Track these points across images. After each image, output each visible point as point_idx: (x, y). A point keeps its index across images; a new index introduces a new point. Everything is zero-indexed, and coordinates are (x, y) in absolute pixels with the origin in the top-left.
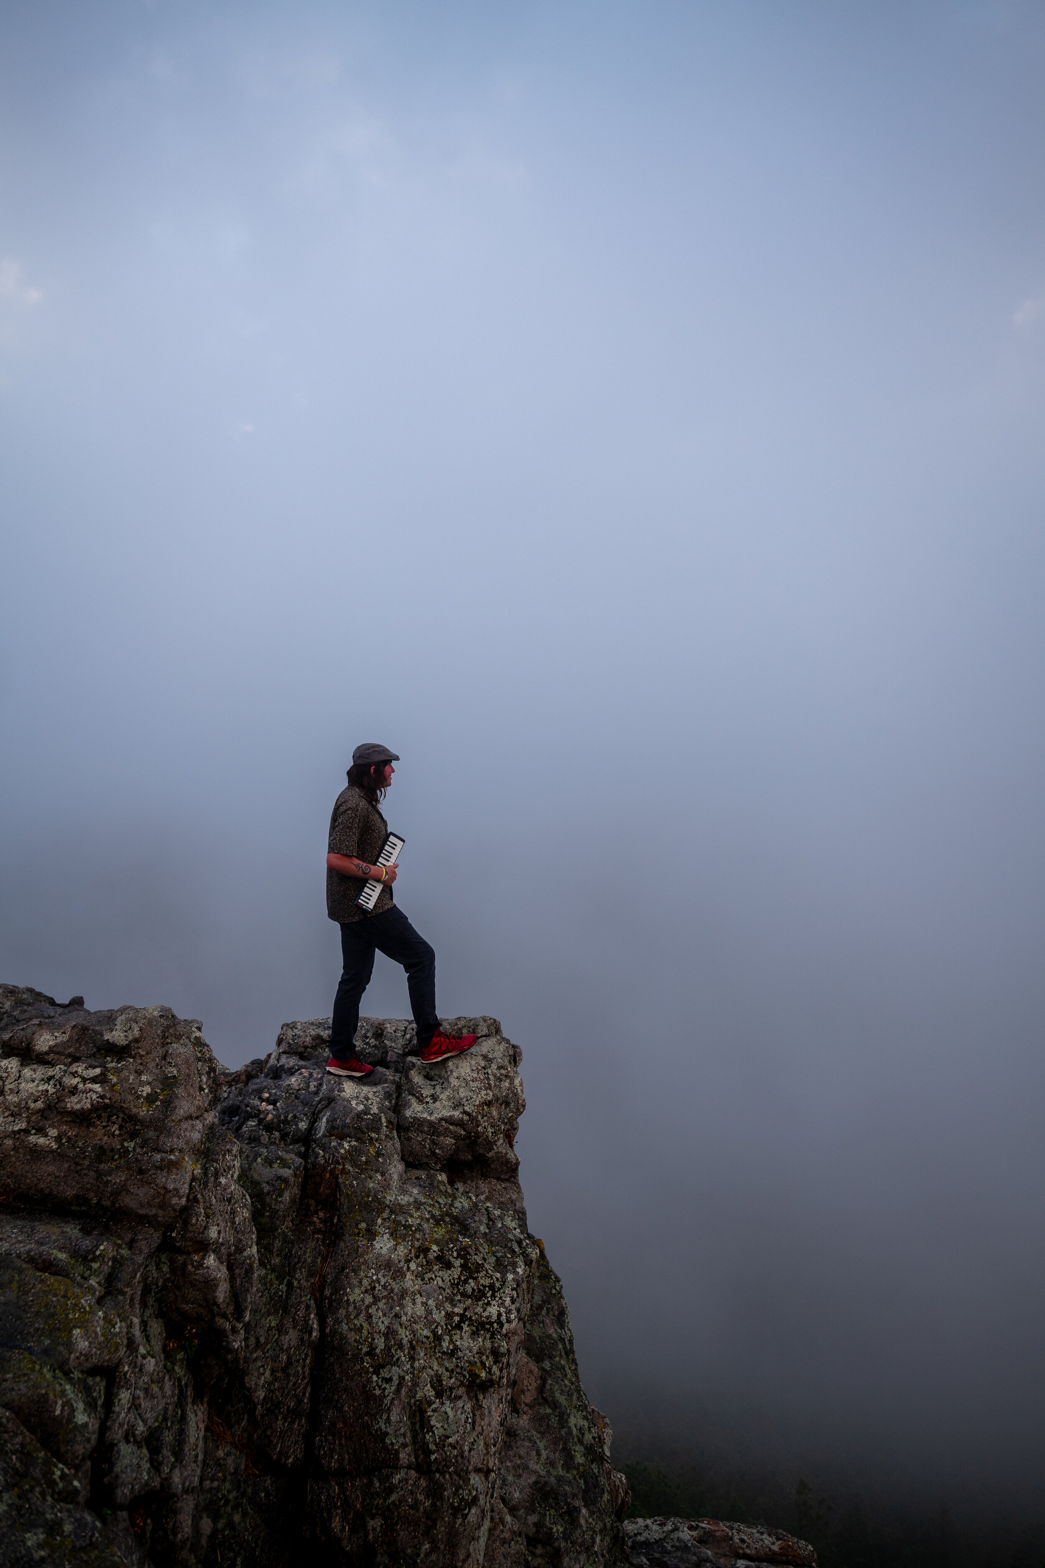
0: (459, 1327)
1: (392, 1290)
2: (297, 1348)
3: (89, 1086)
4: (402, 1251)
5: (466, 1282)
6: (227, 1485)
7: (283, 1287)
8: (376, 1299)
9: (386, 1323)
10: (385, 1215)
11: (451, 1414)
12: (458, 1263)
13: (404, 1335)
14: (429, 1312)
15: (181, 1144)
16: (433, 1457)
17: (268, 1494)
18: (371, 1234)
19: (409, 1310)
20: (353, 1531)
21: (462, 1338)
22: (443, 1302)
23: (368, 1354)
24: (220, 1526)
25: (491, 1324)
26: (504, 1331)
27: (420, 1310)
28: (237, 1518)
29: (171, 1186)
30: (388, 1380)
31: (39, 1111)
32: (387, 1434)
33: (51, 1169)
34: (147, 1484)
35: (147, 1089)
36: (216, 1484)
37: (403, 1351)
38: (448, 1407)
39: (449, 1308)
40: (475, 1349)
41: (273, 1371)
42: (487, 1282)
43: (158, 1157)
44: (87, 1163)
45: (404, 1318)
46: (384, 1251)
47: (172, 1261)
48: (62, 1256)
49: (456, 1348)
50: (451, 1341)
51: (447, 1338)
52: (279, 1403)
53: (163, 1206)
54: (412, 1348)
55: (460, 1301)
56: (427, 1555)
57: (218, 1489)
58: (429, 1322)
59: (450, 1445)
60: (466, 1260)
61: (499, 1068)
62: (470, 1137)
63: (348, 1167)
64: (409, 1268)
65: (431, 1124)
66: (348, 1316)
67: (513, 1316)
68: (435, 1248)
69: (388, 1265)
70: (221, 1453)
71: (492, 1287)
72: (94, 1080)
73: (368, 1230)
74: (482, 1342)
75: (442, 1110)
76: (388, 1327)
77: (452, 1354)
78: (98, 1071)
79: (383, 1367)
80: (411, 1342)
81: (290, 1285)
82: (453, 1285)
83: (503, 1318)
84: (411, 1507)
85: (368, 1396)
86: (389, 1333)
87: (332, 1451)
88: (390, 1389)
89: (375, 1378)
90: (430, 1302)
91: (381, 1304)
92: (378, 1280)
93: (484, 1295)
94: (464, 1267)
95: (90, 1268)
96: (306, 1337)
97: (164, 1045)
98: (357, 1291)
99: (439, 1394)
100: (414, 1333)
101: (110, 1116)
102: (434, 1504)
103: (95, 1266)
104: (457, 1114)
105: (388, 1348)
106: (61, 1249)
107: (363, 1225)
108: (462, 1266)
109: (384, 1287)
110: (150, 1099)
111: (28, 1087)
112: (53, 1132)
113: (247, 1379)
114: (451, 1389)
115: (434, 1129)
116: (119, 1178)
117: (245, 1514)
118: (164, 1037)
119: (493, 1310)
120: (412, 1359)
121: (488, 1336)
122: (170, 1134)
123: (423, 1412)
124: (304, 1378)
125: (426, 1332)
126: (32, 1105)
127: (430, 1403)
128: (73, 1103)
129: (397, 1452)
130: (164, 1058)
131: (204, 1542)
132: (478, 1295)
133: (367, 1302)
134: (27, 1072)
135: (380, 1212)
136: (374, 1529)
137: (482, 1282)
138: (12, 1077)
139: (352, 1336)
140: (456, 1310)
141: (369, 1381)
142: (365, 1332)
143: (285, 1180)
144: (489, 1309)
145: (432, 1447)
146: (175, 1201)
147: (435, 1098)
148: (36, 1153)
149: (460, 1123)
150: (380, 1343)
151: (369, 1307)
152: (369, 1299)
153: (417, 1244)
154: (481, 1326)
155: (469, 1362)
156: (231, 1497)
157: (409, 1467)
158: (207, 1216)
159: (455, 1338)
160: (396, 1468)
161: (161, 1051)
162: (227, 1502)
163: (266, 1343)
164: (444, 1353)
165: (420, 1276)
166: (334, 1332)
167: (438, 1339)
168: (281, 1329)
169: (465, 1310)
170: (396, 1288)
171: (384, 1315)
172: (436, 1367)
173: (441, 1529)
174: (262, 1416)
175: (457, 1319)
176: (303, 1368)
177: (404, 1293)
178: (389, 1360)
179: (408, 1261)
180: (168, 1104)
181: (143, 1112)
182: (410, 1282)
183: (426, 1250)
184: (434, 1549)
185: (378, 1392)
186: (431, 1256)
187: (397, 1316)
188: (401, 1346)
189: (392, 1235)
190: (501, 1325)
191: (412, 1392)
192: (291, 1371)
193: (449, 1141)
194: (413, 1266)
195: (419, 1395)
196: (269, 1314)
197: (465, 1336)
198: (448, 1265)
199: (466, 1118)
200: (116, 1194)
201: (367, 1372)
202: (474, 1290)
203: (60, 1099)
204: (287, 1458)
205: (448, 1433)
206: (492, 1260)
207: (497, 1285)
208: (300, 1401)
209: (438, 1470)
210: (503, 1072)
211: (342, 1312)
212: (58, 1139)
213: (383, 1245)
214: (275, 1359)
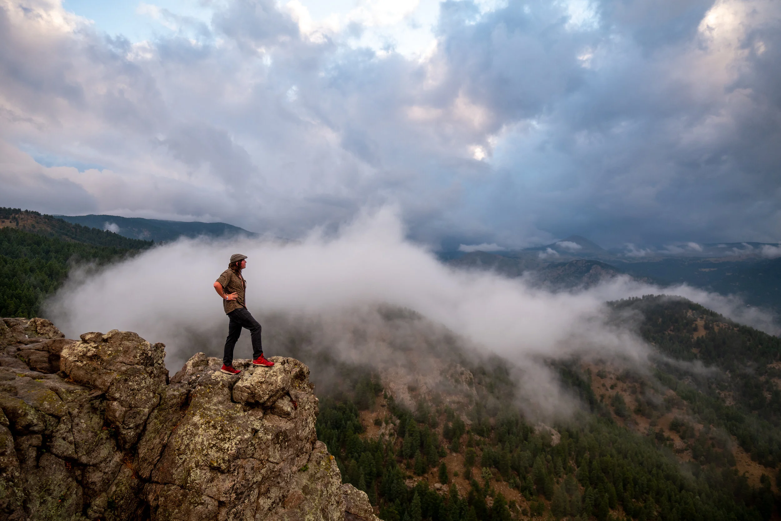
0: (211, 448)
1: (193, 432)
2: (158, 444)
3: (93, 349)
4: (201, 421)
5: (220, 434)
6: (125, 479)
7: (161, 426)
8: (187, 434)
9: (188, 442)
10: (201, 410)
11: (199, 473)
12: (219, 428)
13: (192, 446)
14: (203, 441)
15: (114, 368)
16: (188, 485)
17: (134, 484)
18: (194, 415)
19: (196, 439)
20: (155, 500)
21: (211, 451)
22: (209, 439)
23: (177, 449)
24: (118, 489)
25: (225, 449)
26: (228, 453)
27: (200, 440)
28: (123, 488)
29: (106, 379)
30: (181, 459)
31: (81, 356)
32: (174, 474)
33: (82, 373)
34: (70, 454)
35: (110, 352)
36: (121, 478)
37: (189, 451)
38: (198, 471)
39: (210, 441)
40: (216, 456)
41: (148, 449)
42: (228, 436)
43: (105, 370)
44: (89, 371)
45: (194, 441)
46: (196, 421)
47: (107, 403)
48: (63, 390)
49: (208, 454)
50: (207, 451)
51: (206, 450)
52: (147, 459)
53: (104, 385)
54: (193, 451)
55: (215, 440)
56: (176, 513)
57: (121, 480)
58: (202, 443)
59: (196, 483)
60: (222, 428)
61: (273, 372)
62: (252, 394)
63: (198, 395)
64: (201, 427)
65: (241, 388)
66: (175, 438)
67: (233, 449)
68: (213, 422)
69: (195, 425)
70: (126, 470)
71: (229, 438)
72: (95, 347)
73: (193, 414)
74: (220, 454)
75: (247, 384)
76: (188, 444)
77: (206, 455)
78: (96, 345)
79: (181, 454)
80: (193, 449)
81: (163, 426)
82: (214, 435)
83: (229, 449)
84: (174, 497)
85: (173, 462)
86: (188, 445)
87: (156, 475)
88: (181, 461)
89: (177, 457)
90: (204, 438)
91: (188, 436)
92: (189, 429)
93: (225, 440)
94: (221, 430)
95: (71, 395)
96: (162, 442)
97: (121, 341)
98: (182, 431)
99: (196, 467)
100: (195, 446)
101: (98, 359)
102: (183, 498)
103: (72, 394)
104: (249, 385)
105: (185, 449)
106: (64, 389)
107: (192, 412)
108: (220, 429)
109: (191, 431)
110: (109, 355)
111: (80, 349)
112: (85, 363)
113: (139, 450)
114: (201, 466)
115: (242, 390)
116: (95, 376)
117: (126, 488)
118: (122, 339)
119: (227, 446)
120: (191, 454)
121: (222, 453)
122: (111, 365)
123: (189, 471)
124: (157, 454)
125: (200, 447)
126: (80, 354)
127: (193, 468)
128: (89, 354)
129: (175, 480)
130: (120, 345)
131: (112, 493)
132: (223, 440)
133: (183, 434)
134: (82, 345)
135: (199, 409)
136: (161, 501)
137: (226, 436)
138: (77, 346)
139: (175, 443)
140: (212, 442)
141: (175, 458)
142: (179, 443)
143: (175, 395)
144: (225, 445)
145: (189, 482)
146: (107, 384)
147: (246, 380)
148: (79, 368)
149: (249, 388)
150: (183, 447)
151: (183, 436)
152: (184, 434)
153: (207, 420)
154: (220, 449)
155: (212, 460)
156: (124, 482)
157: (178, 486)
158: (116, 390)
159: (209, 451)
160: (174, 484)
161: (119, 342)
162: (123, 484)
163: (148, 441)
164: (203, 455)
165: (205, 430)
166: (170, 441)
167: (203, 450)
168: (154, 438)
169: (216, 443)
170: (195, 432)
171: (188, 439)
172: (198, 458)
173: (183, 507)
174: (141, 462)
175: (212, 445)
176: (157, 451)
177: (197, 434)
178: (184, 453)
179: (202, 424)
180: (115, 358)
181: (106, 358)
182: (200, 431)
183: (209, 422)
184: (180, 512)
185: (177, 461)
186: (211, 424)
187: (192, 440)
188: (189, 450)
189: (200, 416)
190: (228, 450)
191: (188, 464)
192: (153, 451)
193: (246, 394)
194: (203, 426)
195: (190, 465)
196: (152, 433)
197: (213, 451)
198: (216, 428)
199: (251, 386)
200: (94, 381)
201: (175, 455)
202: (222, 438)
203: (86, 353)
204: (143, 476)
205: (195, 479)
206: (237, 431)
207: (232, 438)
208: (153, 460)
209: (188, 489)
210: (275, 373)
211: (175, 436)
212: (85, 365)
213: (196, 419)
214: (149, 446)
